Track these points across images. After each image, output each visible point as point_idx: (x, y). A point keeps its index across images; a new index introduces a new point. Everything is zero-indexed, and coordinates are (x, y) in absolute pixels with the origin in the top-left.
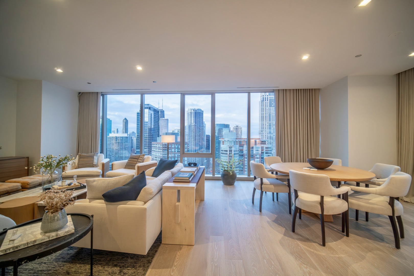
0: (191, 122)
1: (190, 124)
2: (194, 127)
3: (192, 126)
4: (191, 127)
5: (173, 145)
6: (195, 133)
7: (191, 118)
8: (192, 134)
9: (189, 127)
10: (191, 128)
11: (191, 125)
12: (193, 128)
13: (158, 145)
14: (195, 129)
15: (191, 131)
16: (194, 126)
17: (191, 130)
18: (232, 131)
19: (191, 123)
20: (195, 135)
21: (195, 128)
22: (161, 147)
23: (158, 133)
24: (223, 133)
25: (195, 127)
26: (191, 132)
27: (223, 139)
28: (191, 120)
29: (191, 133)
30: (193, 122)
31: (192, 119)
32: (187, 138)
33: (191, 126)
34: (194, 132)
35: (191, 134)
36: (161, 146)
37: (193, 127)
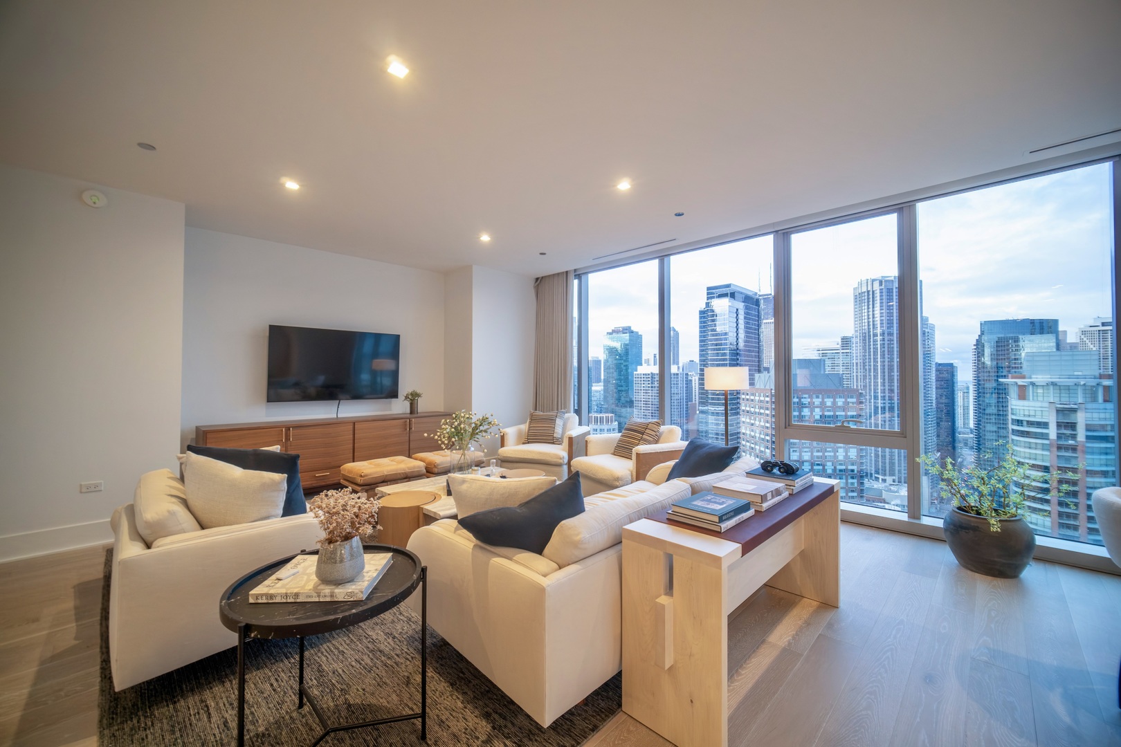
0: (871, 323)
1: (869, 329)
2: (883, 340)
3: (875, 335)
4: (869, 339)
5: (806, 396)
6: (887, 360)
7: (871, 310)
8: (875, 360)
9: (864, 340)
10: (870, 342)
11: (869, 332)
12: (879, 343)
13: (757, 394)
14: (886, 346)
15: (869, 352)
16: (883, 334)
17: (870, 349)
18: (1073, 347)
19: (871, 327)
20: (886, 363)
21: (886, 342)
22: (767, 402)
23: (759, 361)
24: (1023, 355)
25: (886, 339)
26: (870, 355)
27: (1024, 377)
28: (871, 316)
29: (870, 359)
30: (878, 319)
31: (876, 312)
32: (855, 374)
33: (869, 336)
34: (883, 356)
35: (870, 362)
36: (768, 399)
37: (879, 338)
